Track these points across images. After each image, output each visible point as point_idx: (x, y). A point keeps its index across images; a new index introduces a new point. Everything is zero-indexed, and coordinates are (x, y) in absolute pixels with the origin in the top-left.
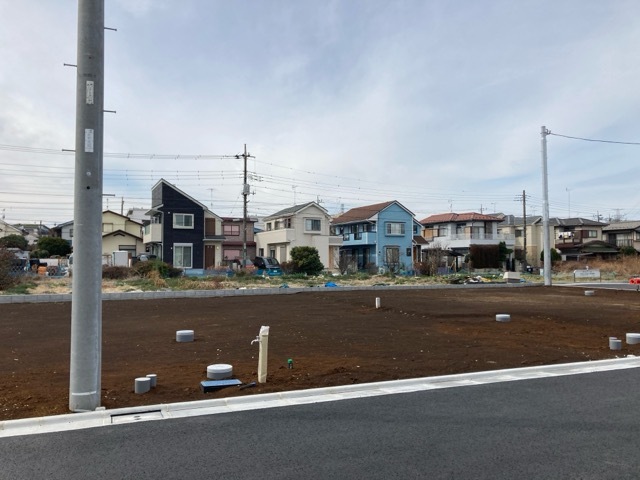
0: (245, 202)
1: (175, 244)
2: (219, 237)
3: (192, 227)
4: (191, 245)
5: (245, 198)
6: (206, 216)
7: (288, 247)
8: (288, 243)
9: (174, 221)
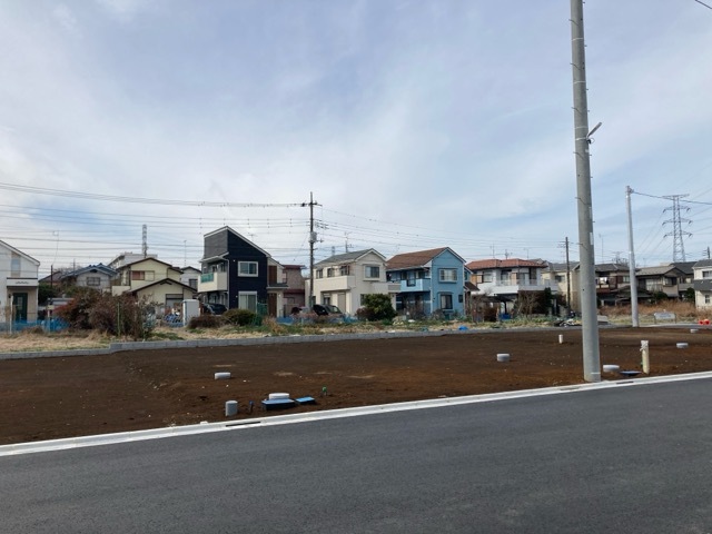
0: (312, 250)
1: (240, 293)
2: (280, 285)
3: (257, 275)
4: (255, 293)
5: (312, 246)
6: (270, 263)
7: (348, 295)
8: (348, 290)
9: (239, 269)
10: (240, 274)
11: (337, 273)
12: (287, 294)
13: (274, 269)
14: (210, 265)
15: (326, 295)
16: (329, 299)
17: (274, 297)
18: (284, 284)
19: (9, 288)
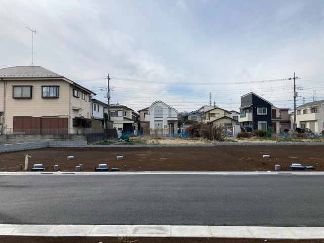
0: (295, 101)
1: (258, 122)
2: (278, 118)
3: (266, 114)
4: (266, 122)
5: (295, 99)
6: (273, 108)
7: (316, 123)
8: (316, 121)
9: (258, 111)
10: (258, 114)
11: (309, 112)
12: (281, 122)
13: (275, 111)
14: (244, 110)
15: (303, 123)
16: (304, 125)
17: (275, 124)
18: (280, 118)
19: (168, 121)
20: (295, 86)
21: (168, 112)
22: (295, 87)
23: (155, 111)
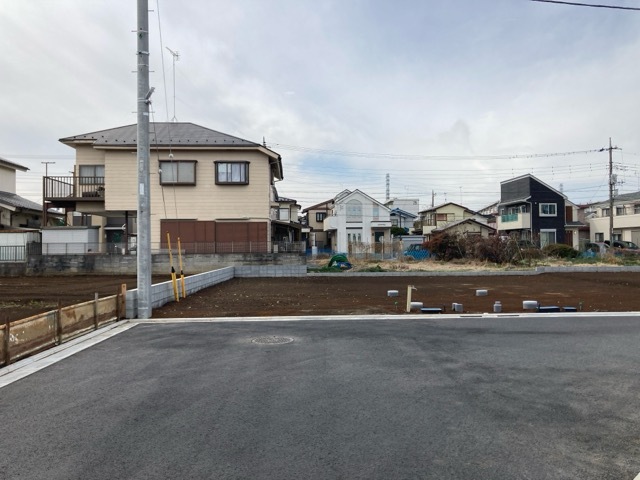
0: (611, 191)
1: (542, 230)
2: (575, 223)
3: (556, 215)
4: (555, 230)
5: (611, 188)
6: (567, 204)
9: (540, 210)
10: (541, 215)
13: (570, 209)
14: (509, 208)
17: (571, 234)
18: (578, 223)
19: (373, 229)
20: (611, 163)
21: (372, 210)
22: (611, 166)
23: (348, 209)
